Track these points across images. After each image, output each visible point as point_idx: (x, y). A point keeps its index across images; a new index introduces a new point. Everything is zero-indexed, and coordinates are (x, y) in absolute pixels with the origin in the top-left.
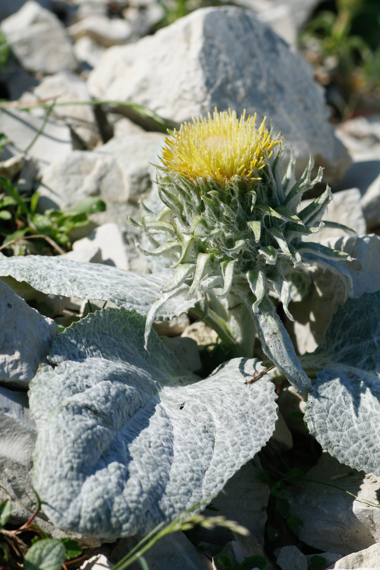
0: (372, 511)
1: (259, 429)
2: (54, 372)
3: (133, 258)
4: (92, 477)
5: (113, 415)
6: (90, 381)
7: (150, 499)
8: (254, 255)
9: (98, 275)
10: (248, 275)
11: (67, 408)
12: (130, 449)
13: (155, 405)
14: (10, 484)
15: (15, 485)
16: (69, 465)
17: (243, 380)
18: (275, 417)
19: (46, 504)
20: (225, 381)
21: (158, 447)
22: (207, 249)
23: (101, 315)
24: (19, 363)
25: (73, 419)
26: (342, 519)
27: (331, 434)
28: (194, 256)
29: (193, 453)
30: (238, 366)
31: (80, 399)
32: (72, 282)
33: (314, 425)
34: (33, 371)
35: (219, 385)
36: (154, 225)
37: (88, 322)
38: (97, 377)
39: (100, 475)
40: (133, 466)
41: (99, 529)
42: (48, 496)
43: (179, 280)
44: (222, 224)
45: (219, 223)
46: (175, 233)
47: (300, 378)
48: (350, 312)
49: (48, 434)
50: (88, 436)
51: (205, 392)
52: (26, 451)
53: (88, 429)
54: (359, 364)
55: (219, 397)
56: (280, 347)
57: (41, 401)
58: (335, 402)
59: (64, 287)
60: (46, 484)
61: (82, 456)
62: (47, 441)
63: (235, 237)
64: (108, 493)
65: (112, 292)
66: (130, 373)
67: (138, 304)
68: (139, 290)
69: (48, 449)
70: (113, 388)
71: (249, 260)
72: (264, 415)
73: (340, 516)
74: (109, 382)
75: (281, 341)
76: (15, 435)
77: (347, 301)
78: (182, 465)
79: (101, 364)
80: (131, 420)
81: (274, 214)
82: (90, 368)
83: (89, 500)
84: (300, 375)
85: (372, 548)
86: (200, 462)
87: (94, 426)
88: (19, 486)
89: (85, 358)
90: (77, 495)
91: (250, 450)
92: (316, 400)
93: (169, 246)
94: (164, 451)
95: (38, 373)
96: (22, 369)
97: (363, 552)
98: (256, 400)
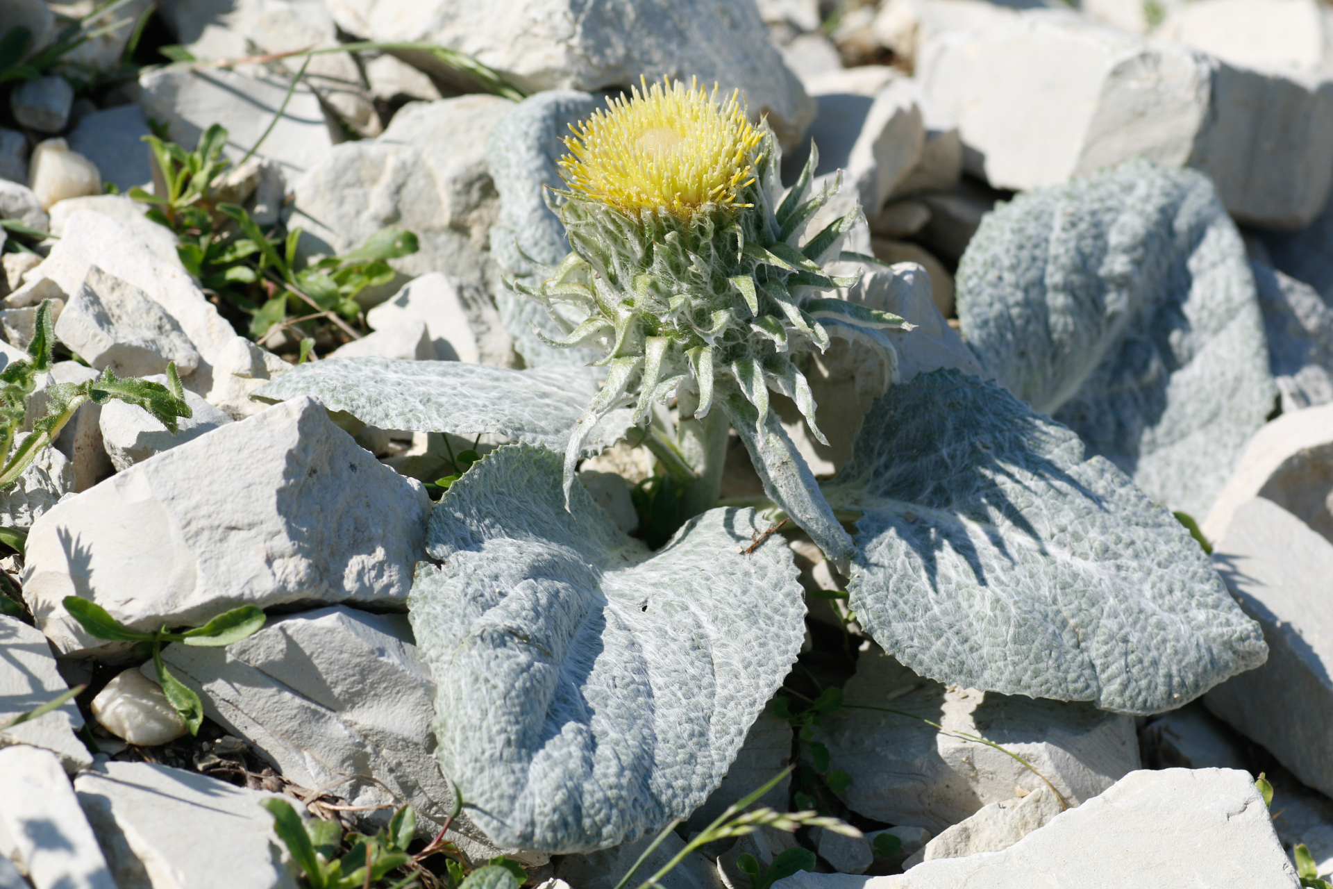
0: (972, 749)
1: (782, 633)
2: (443, 574)
3: (483, 333)
4: (541, 752)
5: (551, 640)
6: (503, 584)
7: (636, 778)
8: (741, 333)
9: (463, 384)
10: (734, 369)
11: (483, 639)
12: (585, 694)
13: (602, 610)
14: (393, 775)
15: (401, 777)
16: (503, 736)
17: (737, 548)
18: (802, 608)
19: (473, 806)
20: (705, 552)
21: (628, 685)
22: (660, 329)
23: (493, 461)
24: (385, 567)
25: (497, 657)
26: (922, 767)
27: (898, 627)
28: (635, 342)
29: (684, 688)
30: (722, 523)
31: (496, 618)
32: (424, 405)
33: (868, 615)
34: (409, 577)
35: (696, 561)
36: (559, 293)
37: (476, 477)
38: (512, 576)
39: (553, 747)
40: (600, 723)
41: (565, 841)
42: (475, 794)
43: (618, 388)
44: (685, 286)
45: (679, 285)
46: (595, 304)
47: (833, 536)
48: (896, 409)
49: (459, 687)
50: (524, 683)
51: (677, 577)
52: (419, 717)
53: (523, 671)
54: (920, 498)
55: (703, 582)
56: (797, 486)
57: (435, 631)
58: (895, 571)
59: (414, 415)
60: (469, 774)
61: (520, 719)
62: (459, 699)
63: (709, 305)
64: (571, 779)
65: (498, 416)
66: (556, 559)
67: (545, 432)
68: (537, 406)
69: (462, 712)
70: (541, 591)
71: (734, 343)
72: (784, 606)
73: (918, 762)
74: (531, 580)
75: (797, 476)
76: (398, 692)
77: (890, 390)
78: (671, 711)
79: (510, 549)
80: (574, 641)
81: (775, 261)
82: (495, 559)
83: (544, 792)
84: (833, 530)
85: (980, 815)
86: (698, 702)
87: (530, 665)
88: (407, 777)
89: (482, 542)
90: (522, 788)
91: (775, 672)
92: (865, 571)
93: (591, 328)
94: (639, 691)
95: (416, 581)
96: (391, 576)
97: (968, 822)
98: (765, 581)
